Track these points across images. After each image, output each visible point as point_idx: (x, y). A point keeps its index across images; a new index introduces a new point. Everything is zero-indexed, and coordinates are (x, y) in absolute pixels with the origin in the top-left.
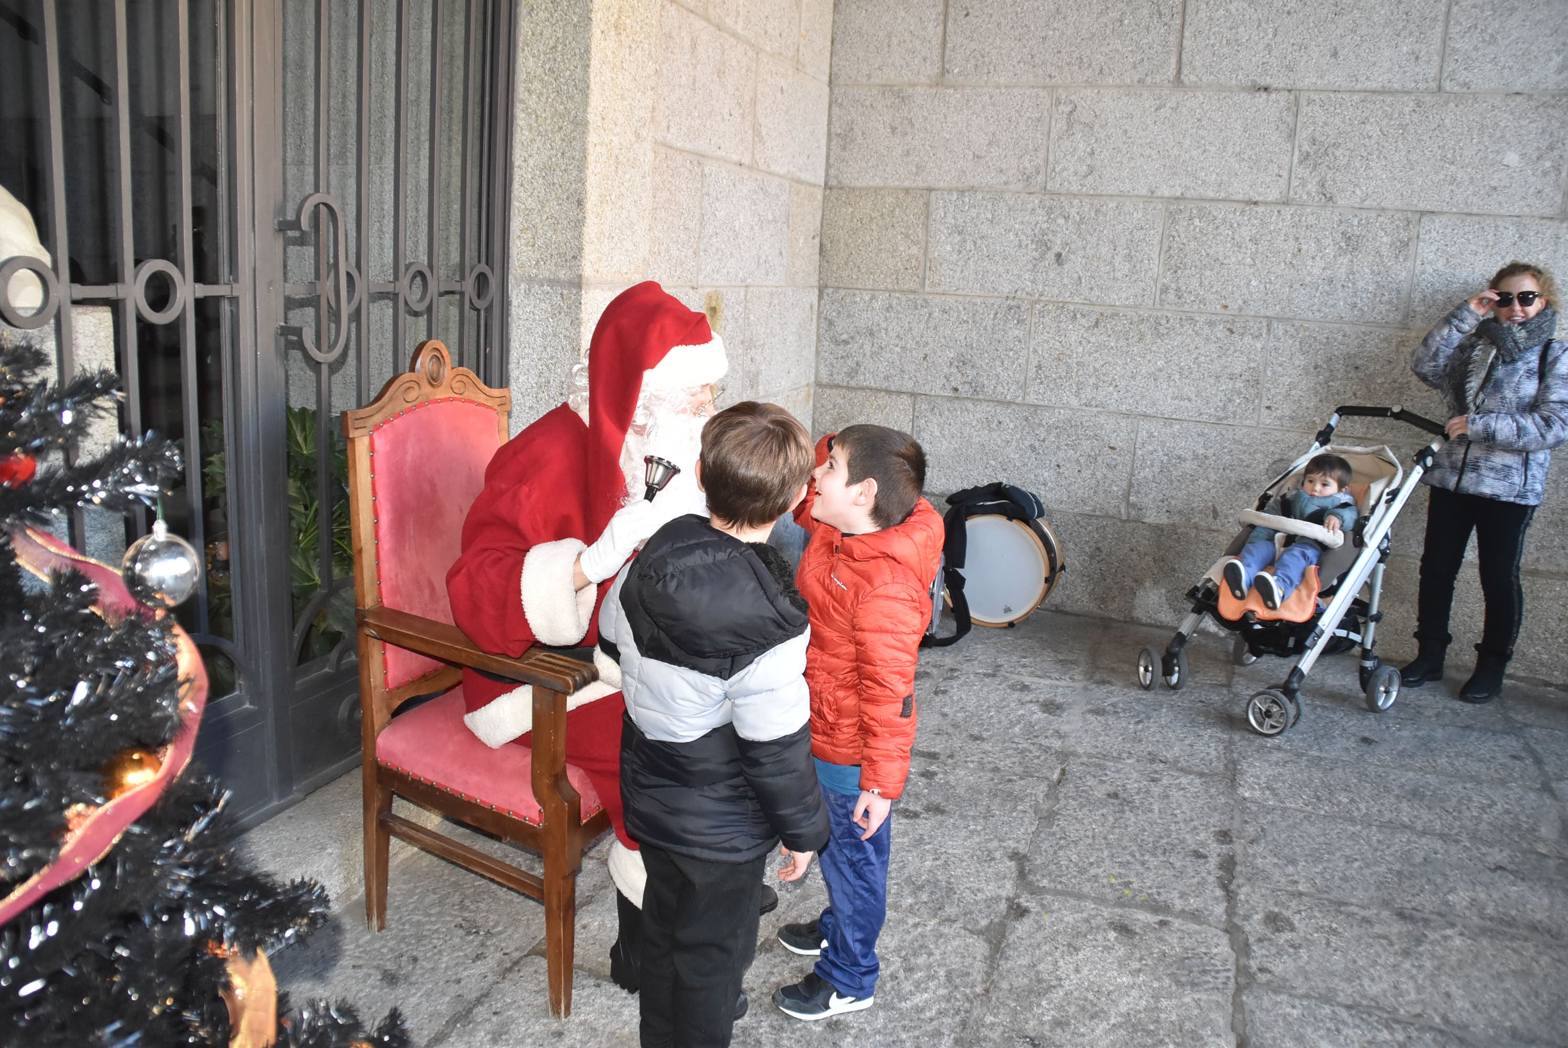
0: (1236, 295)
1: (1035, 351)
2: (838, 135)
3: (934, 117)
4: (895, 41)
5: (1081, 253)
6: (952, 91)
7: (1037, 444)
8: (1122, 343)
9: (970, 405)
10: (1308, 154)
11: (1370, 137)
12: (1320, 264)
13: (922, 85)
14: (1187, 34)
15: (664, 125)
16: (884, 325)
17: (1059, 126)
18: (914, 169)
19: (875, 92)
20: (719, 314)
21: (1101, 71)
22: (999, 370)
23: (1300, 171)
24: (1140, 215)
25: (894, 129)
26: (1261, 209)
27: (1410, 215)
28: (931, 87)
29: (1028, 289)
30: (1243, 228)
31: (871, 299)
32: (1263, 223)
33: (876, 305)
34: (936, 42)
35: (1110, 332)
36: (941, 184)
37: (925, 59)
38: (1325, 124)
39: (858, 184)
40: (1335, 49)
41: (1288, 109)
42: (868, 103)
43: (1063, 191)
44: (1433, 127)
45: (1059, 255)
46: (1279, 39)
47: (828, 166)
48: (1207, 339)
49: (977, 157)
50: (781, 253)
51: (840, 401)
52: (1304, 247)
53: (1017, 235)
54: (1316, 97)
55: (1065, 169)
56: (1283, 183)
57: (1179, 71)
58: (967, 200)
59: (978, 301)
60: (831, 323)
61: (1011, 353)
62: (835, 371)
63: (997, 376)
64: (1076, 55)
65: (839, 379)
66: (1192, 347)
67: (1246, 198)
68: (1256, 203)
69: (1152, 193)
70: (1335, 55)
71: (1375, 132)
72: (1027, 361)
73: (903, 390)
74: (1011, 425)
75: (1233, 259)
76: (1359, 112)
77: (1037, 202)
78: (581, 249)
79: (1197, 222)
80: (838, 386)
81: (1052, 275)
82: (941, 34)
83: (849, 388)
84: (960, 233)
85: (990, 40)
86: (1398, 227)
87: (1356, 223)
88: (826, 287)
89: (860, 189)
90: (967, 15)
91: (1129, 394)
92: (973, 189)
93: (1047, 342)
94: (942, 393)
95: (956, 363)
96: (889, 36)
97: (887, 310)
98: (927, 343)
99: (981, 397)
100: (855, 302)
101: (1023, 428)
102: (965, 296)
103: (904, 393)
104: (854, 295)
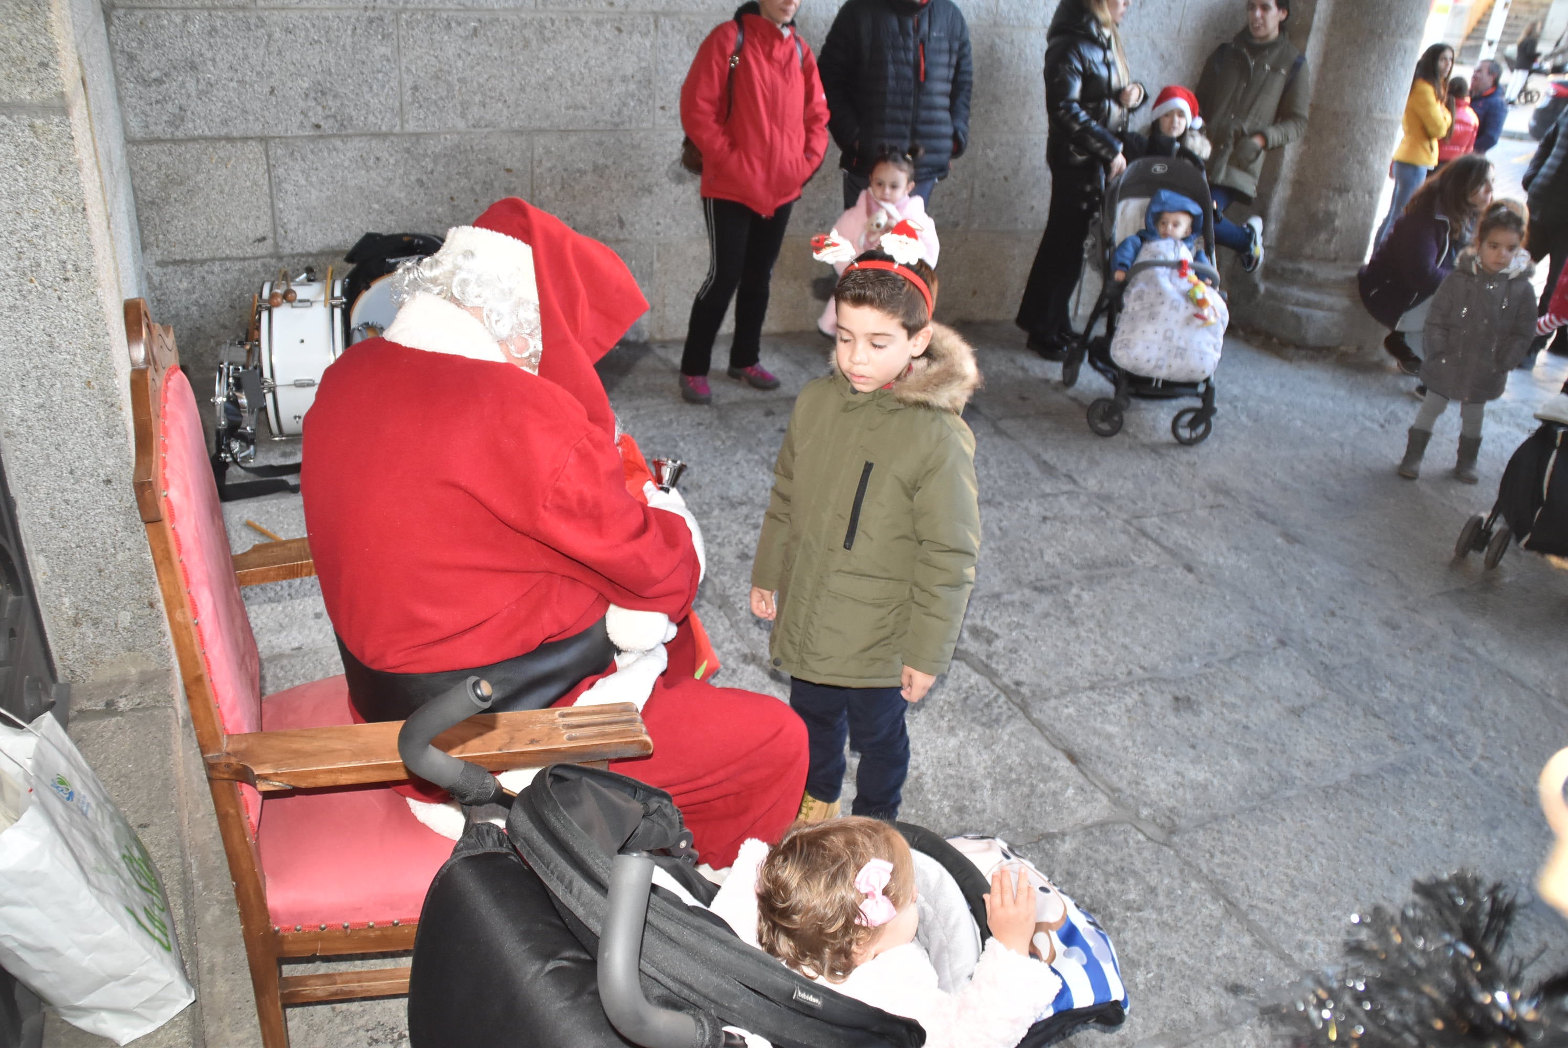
1: (408, 70)
7: (424, 178)
8: (506, 52)
9: (338, 143)
16: (209, 55)
22: (368, 97)
31: (185, 22)
33: (194, 28)
35: (491, 41)
48: (596, 41)
51: (164, 158)
59: (330, 14)
60: (131, 58)
61: (380, 76)
62: (151, 121)
63: (367, 104)
65: (158, 130)
66: (581, 50)
72: (400, 84)
73: (250, 134)
74: (392, 161)
80: (158, 140)
83: (174, 141)
88: (114, 7)
91: (520, 109)
93: (421, 58)
94: (301, 133)
95: (312, 95)
97: (210, 34)
98: (272, 73)
99: (350, 131)
100: (162, 27)
101: (406, 162)
102: (312, 9)
103: (252, 138)
104: (158, 17)
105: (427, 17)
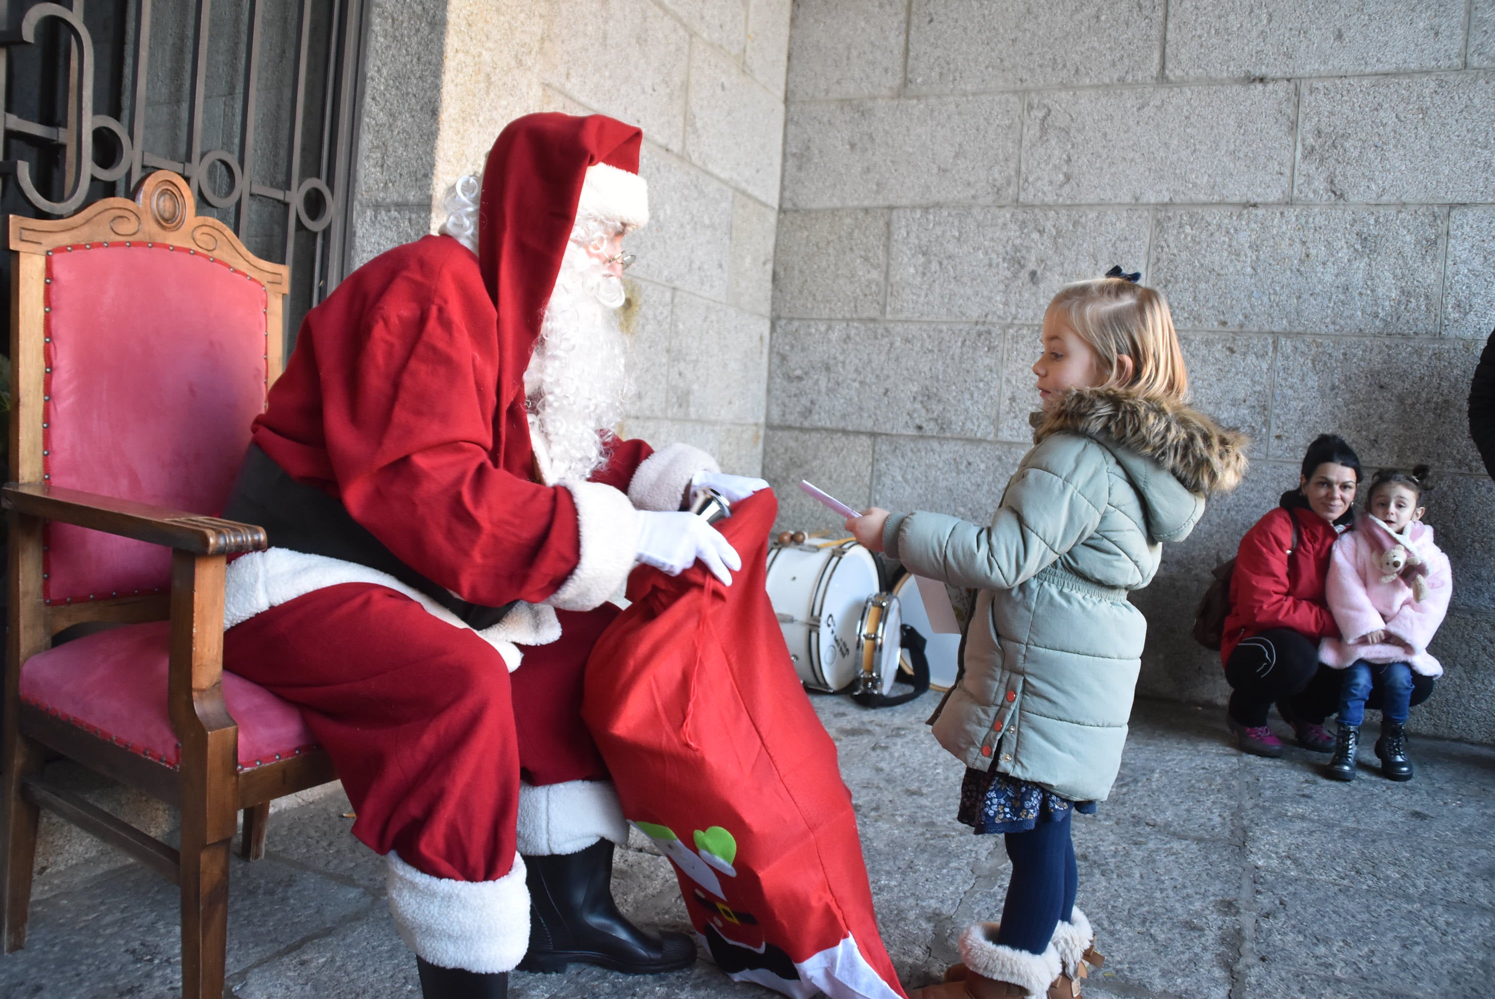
0: (1236, 310)
1: (1008, 381)
2: (794, 155)
3: (896, 131)
4: (854, 53)
5: (1058, 269)
6: (915, 102)
9: (935, 445)
10: (1313, 148)
11: (1384, 125)
12: (1332, 269)
13: (883, 98)
14: (1170, 26)
15: (562, 69)
16: (841, 358)
17: (1032, 132)
18: (875, 187)
19: (833, 107)
20: (635, 308)
21: (1077, 71)
22: (968, 403)
23: (1303, 167)
24: (1124, 225)
25: (853, 146)
26: (1260, 212)
27: (1436, 209)
28: (892, 98)
29: (1000, 313)
30: (1242, 234)
31: (827, 330)
32: (1264, 228)
33: (834, 336)
34: (898, 52)
36: (905, 202)
37: (886, 70)
38: (1332, 113)
39: (814, 206)
40: (1340, 31)
41: (1288, 100)
42: (825, 119)
43: (1037, 202)
44: (1459, 109)
45: (1033, 274)
46: (1274, 24)
47: (783, 188)
48: (1204, 361)
49: (943, 171)
50: (720, 266)
51: (792, 444)
52: (1313, 252)
53: (986, 253)
54: (1320, 85)
55: (1038, 179)
56: (1285, 181)
57: (1163, 67)
58: (931, 217)
59: (944, 328)
60: (784, 358)
61: (981, 385)
62: (787, 410)
63: (966, 410)
64: (1049, 56)
65: (792, 419)
67: (1244, 200)
68: (1255, 205)
69: (1137, 200)
70: (1340, 36)
71: (1391, 120)
72: (999, 393)
73: (862, 429)
74: (982, 466)
75: (1231, 270)
76: (1370, 98)
77: (1008, 216)
78: (432, 166)
79: (1188, 229)
80: (790, 428)
81: (1026, 295)
82: (903, 43)
83: (802, 429)
84: (924, 254)
85: (956, 46)
86: (1422, 223)
87: (1372, 221)
88: (779, 318)
89: (817, 211)
90: (931, 21)
92: (938, 205)
93: (1022, 370)
94: (904, 432)
95: (920, 398)
96: (849, 48)
97: (845, 341)
98: (888, 377)
99: (948, 435)
100: (810, 334)
101: (996, 470)
102: (930, 323)
103: (862, 433)
104: (809, 326)
105: (1033, 332)
